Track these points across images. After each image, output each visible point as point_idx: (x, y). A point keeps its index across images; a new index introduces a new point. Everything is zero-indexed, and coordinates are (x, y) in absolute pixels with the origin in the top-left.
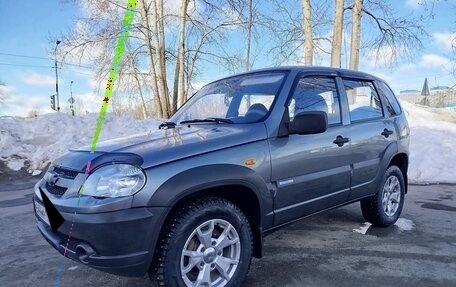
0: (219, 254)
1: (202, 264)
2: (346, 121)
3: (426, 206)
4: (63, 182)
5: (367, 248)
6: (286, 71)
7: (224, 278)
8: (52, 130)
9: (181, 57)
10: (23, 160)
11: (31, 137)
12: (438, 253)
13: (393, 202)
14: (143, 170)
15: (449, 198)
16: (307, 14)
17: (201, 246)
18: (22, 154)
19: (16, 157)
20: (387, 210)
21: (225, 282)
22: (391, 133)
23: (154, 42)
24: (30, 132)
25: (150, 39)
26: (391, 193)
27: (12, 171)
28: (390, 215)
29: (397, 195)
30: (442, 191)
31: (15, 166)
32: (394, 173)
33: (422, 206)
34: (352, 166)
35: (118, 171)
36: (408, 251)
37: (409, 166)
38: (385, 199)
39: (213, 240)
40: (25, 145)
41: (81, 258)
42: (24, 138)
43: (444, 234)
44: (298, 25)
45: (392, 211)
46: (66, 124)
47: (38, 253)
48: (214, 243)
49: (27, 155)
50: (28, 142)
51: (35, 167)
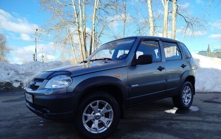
0: (103, 116)
1: (94, 120)
2: (164, 60)
3: (205, 101)
4: (37, 84)
5: (174, 118)
6: (136, 38)
7: (105, 127)
8: (33, 69)
9: (93, 36)
10: (20, 83)
11: (23, 72)
12: (207, 120)
13: (188, 98)
14: (71, 77)
15: (217, 98)
16: (151, 15)
17: (93, 112)
18: (19, 80)
19: (17, 81)
20: (185, 102)
21: (106, 129)
22: (185, 66)
23: (81, 29)
24: (23, 70)
25: (79, 28)
26: (187, 94)
27: (15, 87)
28: (186, 104)
29: (190, 95)
30: (214, 95)
31: (16, 85)
32: (188, 85)
33: (204, 102)
34: (166, 80)
35: (61, 78)
36: (193, 119)
37: (196, 82)
38: (184, 97)
39: (99, 110)
40: (21, 76)
41: (44, 114)
42: (20, 73)
43: (211, 112)
44: (147, 20)
45: (187, 102)
46: (39, 66)
47: (26, 119)
48: (99, 111)
49: (21, 80)
50: (22, 74)
51: (25, 85)
